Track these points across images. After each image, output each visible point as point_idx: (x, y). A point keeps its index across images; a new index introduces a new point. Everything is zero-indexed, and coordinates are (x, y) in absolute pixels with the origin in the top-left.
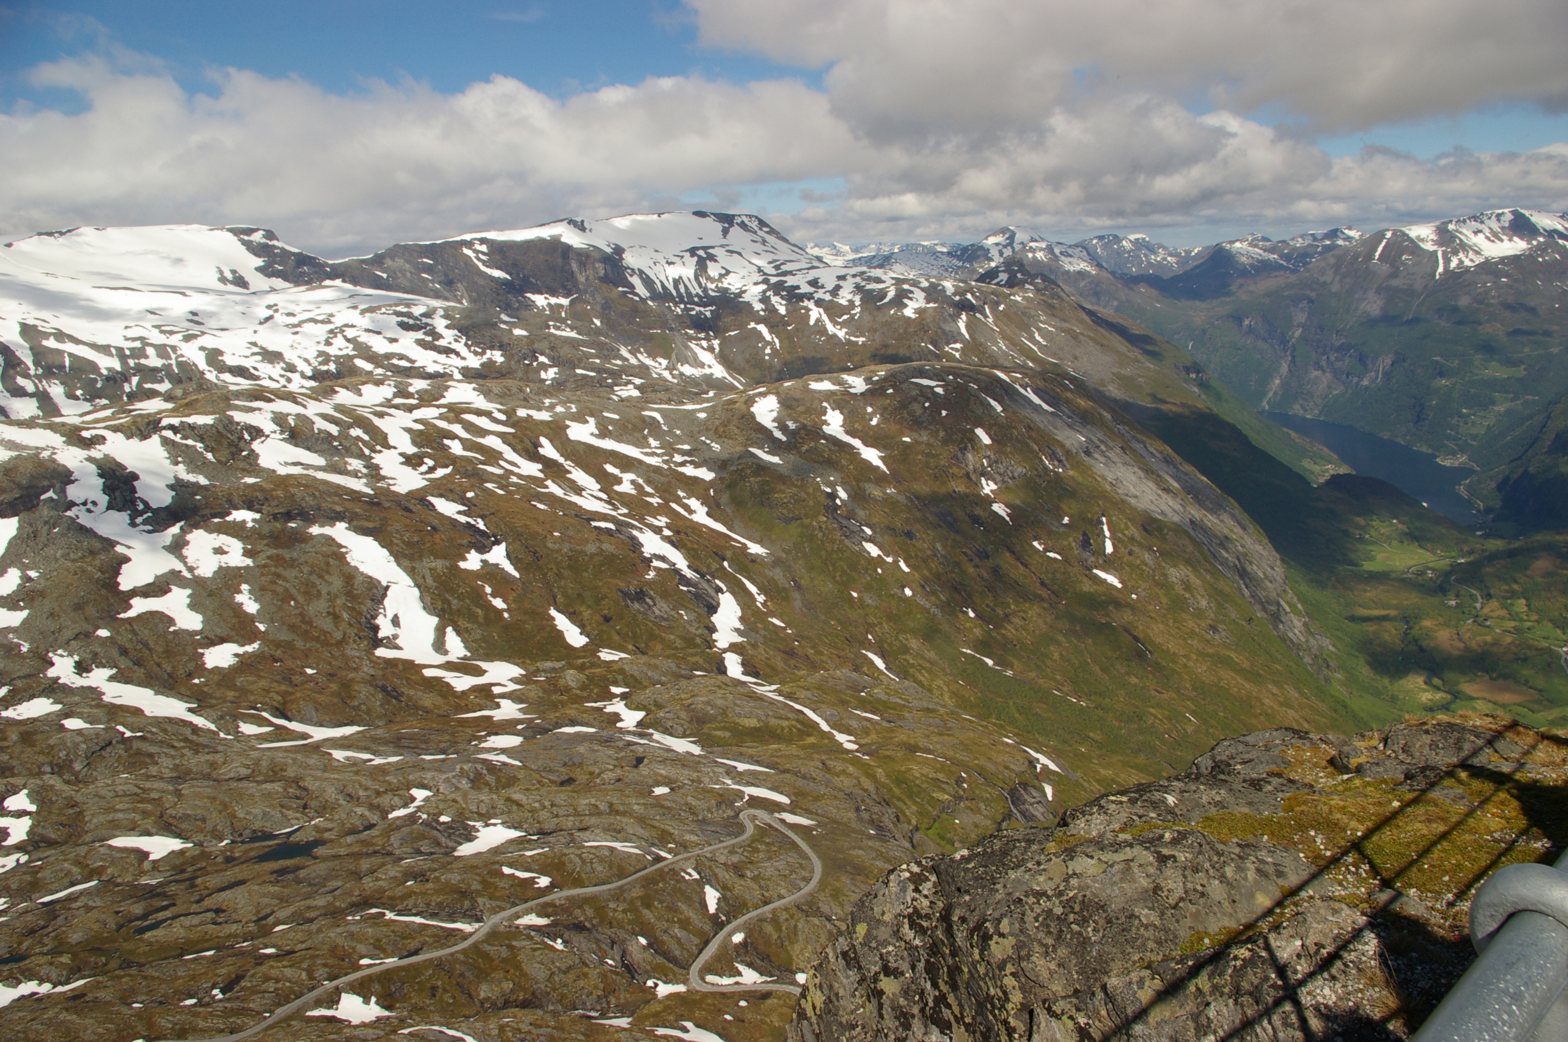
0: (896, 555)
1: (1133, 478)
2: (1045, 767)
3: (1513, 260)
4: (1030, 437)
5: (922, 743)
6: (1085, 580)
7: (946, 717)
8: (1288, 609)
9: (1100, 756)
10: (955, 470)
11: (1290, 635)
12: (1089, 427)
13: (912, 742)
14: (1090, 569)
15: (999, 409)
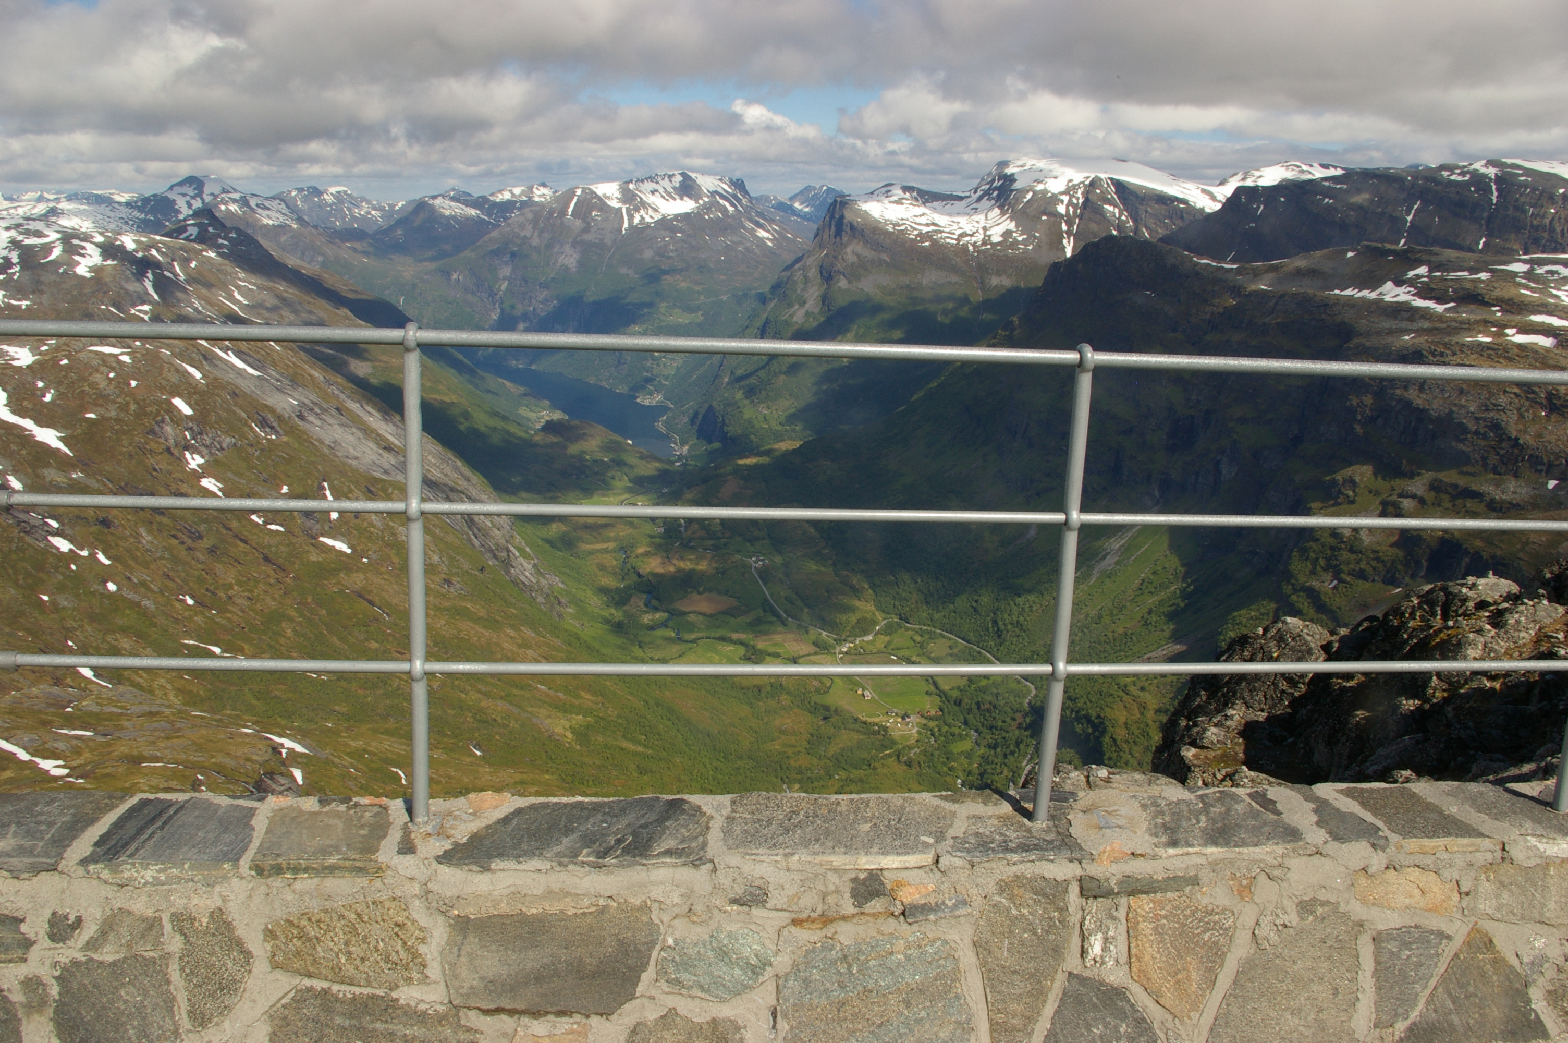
0: (92, 547)
1: (351, 438)
2: (291, 751)
3: (686, 217)
4: (236, 404)
5: (147, 751)
6: (312, 549)
7: (172, 718)
8: (517, 554)
9: (348, 729)
10: (153, 445)
11: (522, 578)
12: (300, 389)
13: (135, 752)
14: (315, 538)
15: (198, 375)
